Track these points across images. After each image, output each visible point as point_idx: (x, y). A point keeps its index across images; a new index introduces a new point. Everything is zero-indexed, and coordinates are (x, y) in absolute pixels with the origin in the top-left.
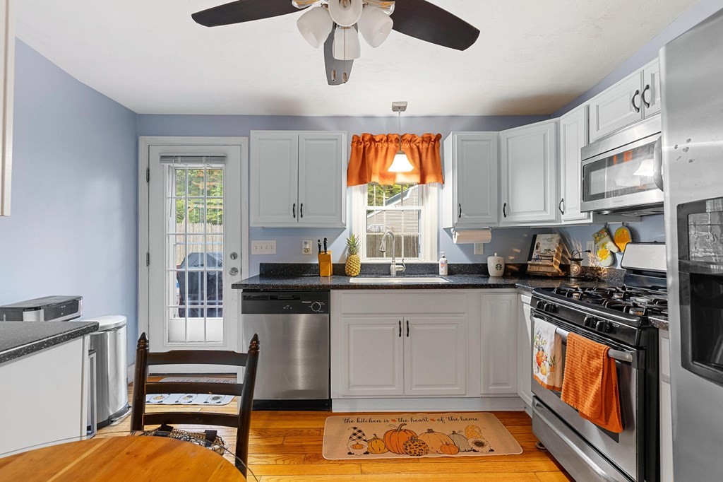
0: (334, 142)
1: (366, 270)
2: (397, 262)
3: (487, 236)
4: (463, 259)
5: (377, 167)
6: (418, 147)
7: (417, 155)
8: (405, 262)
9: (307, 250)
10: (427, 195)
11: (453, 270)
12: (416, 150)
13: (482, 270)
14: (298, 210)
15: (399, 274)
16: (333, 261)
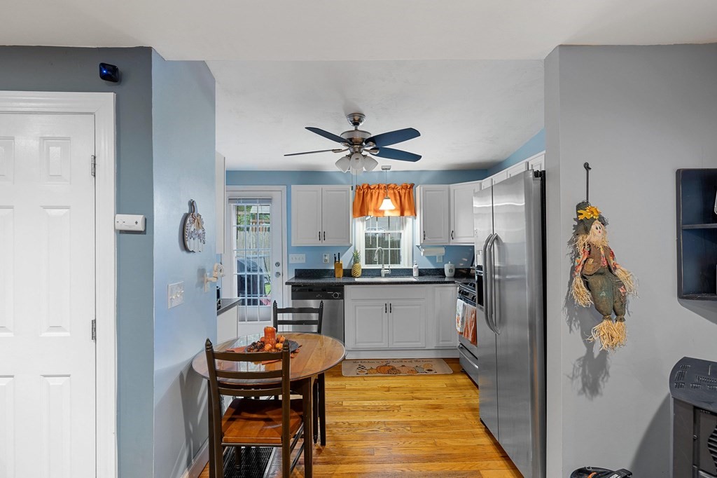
0: (344, 192)
1: (365, 273)
2: (385, 267)
3: (443, 251)
4: (429, 265)
5: (372, 206)
6: (399, 192)
7: (398, 198)
8: (391, 267)
9: (326, 260)
10: (406, 223)
11: (422, 273)
12: (397, 194)
13: (441, 272)
14: (322, 236)
15: (386, 275)
16: (344, 268)
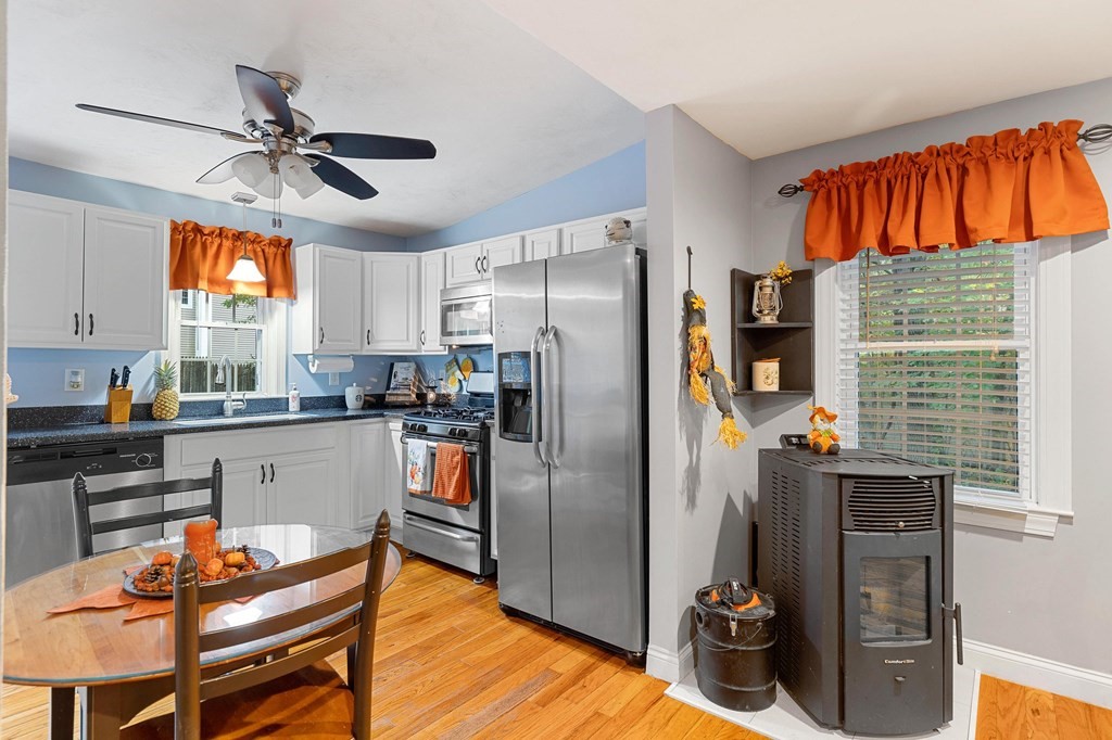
0: (150, 230)
1: (187, 409)
2: (234, 397)
3: (349, 365)
4: (317, 392)
5: (205, 269)
6: (263, 251)
7: (262, 261)
8: (247, 397)
9: (75, 385)
10: (270, 310)
11: (306, 404)
12: (261, 254)
13: (341, 403)
14: (83, 324)
15: (237, 413)
16: (134, 400)
